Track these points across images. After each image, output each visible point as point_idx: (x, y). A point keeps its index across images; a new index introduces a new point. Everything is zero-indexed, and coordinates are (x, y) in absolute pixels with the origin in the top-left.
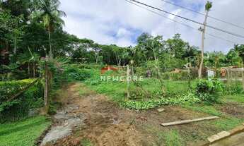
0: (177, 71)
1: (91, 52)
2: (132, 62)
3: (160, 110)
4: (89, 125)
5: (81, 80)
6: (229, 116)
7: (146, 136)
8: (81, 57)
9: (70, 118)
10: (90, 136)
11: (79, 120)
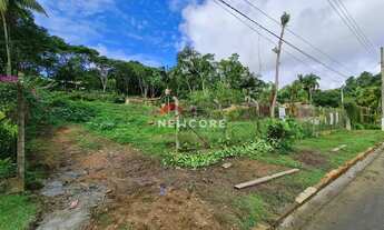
0: (233, 107)
1: (94, 72)
2: (167, 91)
3: (226, 166)
4: (120, 200)
5: (78, 121)
6: (309, 167)
7: (219, 208)
8: (73, 78)
9: (77, 191)
10: (129, 220)
11: (95, 193)
